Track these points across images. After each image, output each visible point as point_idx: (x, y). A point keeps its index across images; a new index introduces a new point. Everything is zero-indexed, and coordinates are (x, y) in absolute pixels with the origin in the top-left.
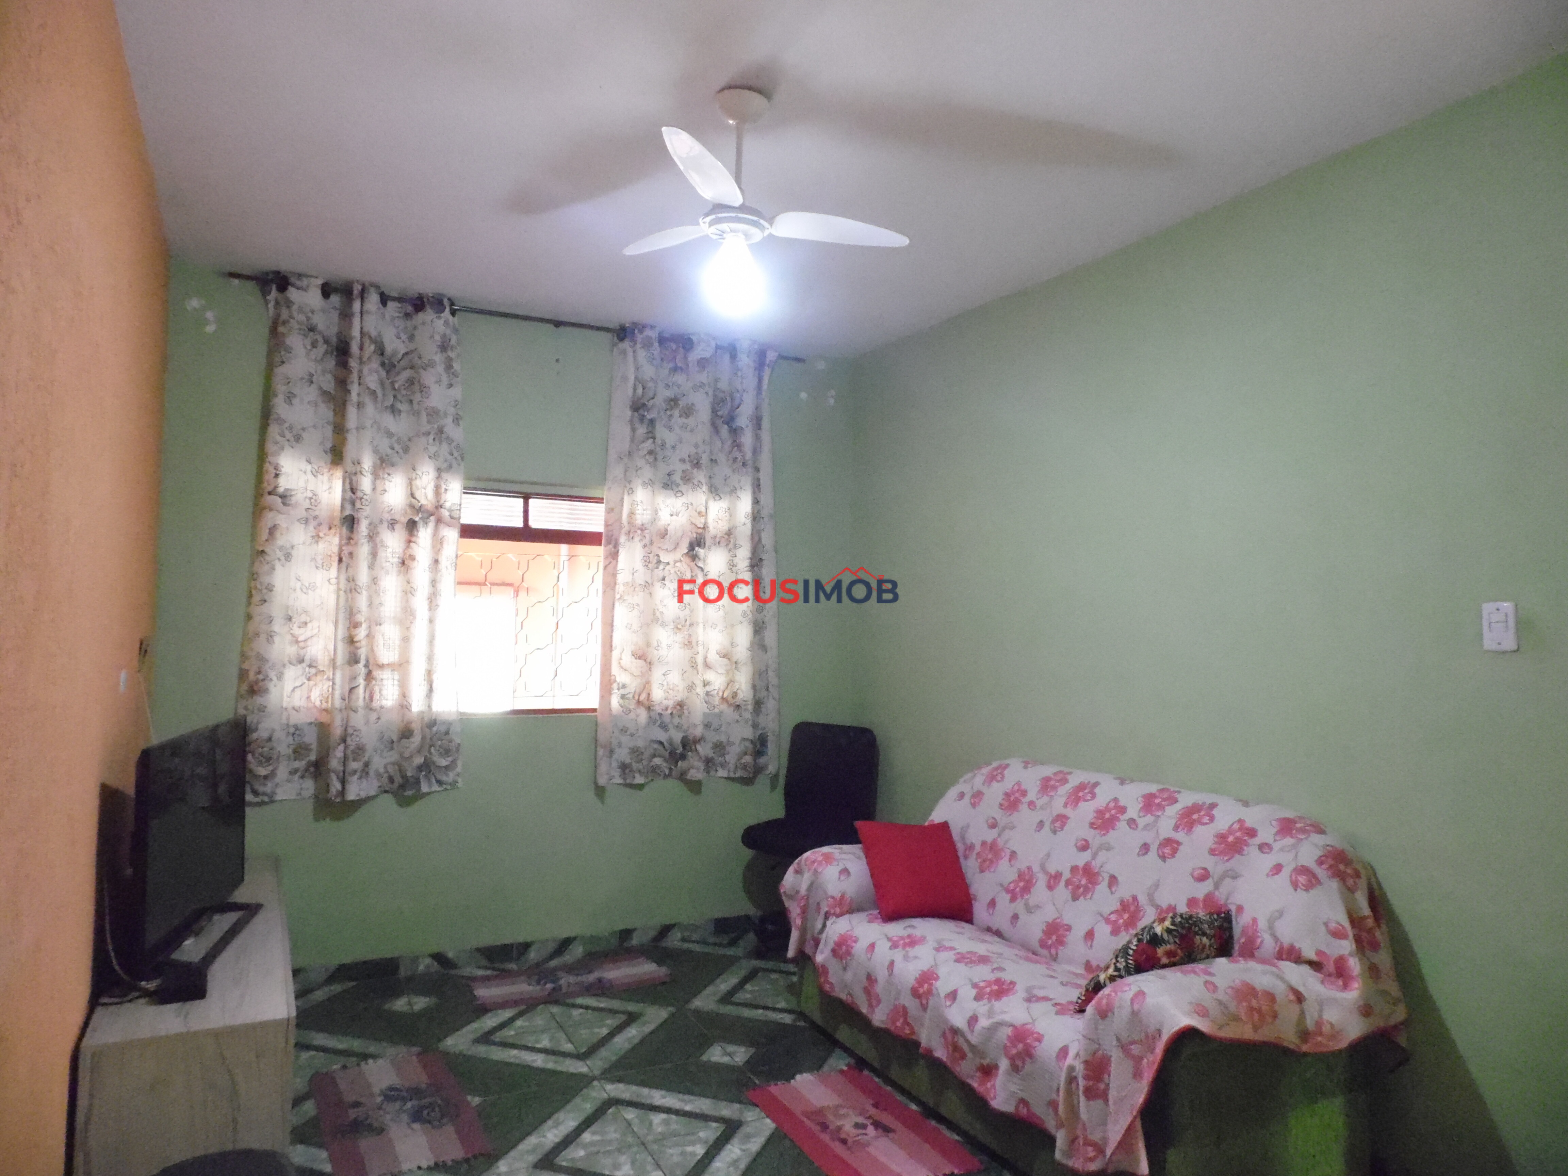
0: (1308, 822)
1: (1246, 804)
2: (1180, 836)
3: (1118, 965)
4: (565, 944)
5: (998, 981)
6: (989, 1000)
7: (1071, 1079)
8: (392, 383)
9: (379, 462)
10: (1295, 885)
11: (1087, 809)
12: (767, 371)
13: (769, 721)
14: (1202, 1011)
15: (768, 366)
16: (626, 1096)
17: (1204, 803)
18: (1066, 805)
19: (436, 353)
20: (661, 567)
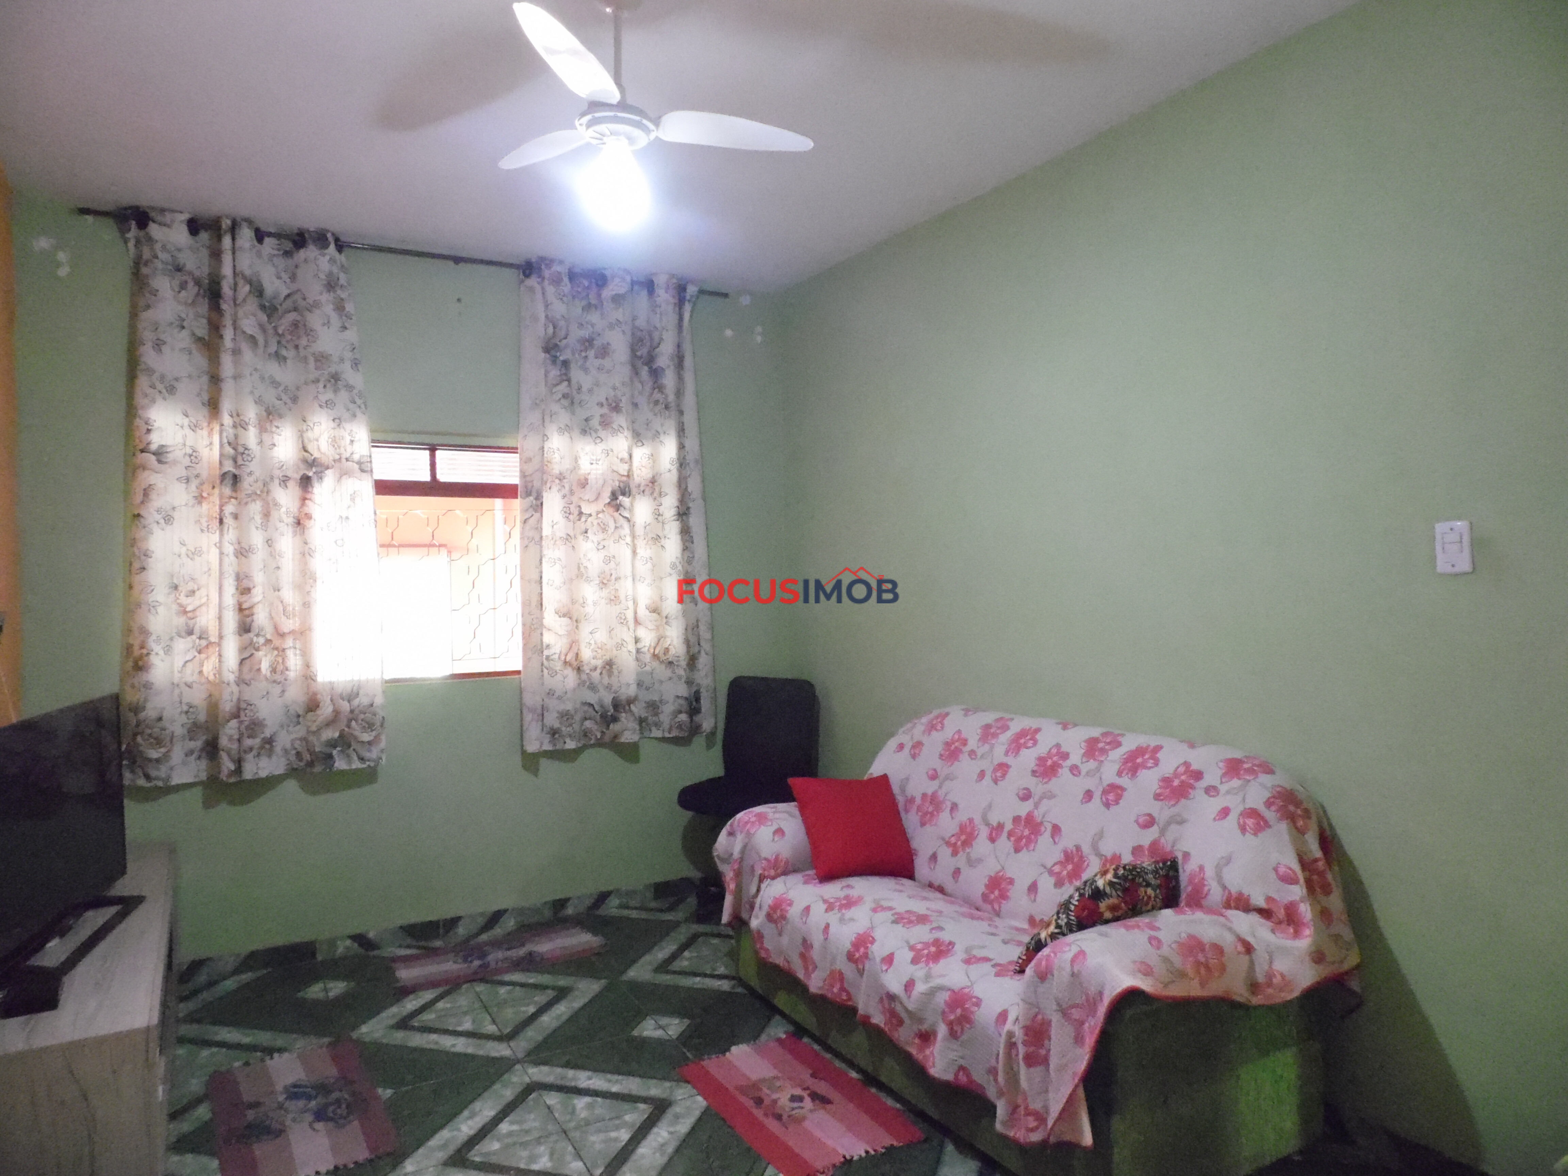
0: (1256, 762)
1: (1192, 746)
2: (1124, 781)
3: (1059, 921)
4: (496, 917)
5: (937, 942)
6: (927, 963)
7: (1011, 1045)
8: (275, 328)
9: (265, 414)
10: (1243, 829)
11: (1028, 757)
12: (688, 307)
13: (703, 677)
14: (1147, 971)
15: (689, 301)
16: (550, 1079)
17: (1149, 746)
18: (1007, 753)
19: (321, 294)
20: (583, 519)
